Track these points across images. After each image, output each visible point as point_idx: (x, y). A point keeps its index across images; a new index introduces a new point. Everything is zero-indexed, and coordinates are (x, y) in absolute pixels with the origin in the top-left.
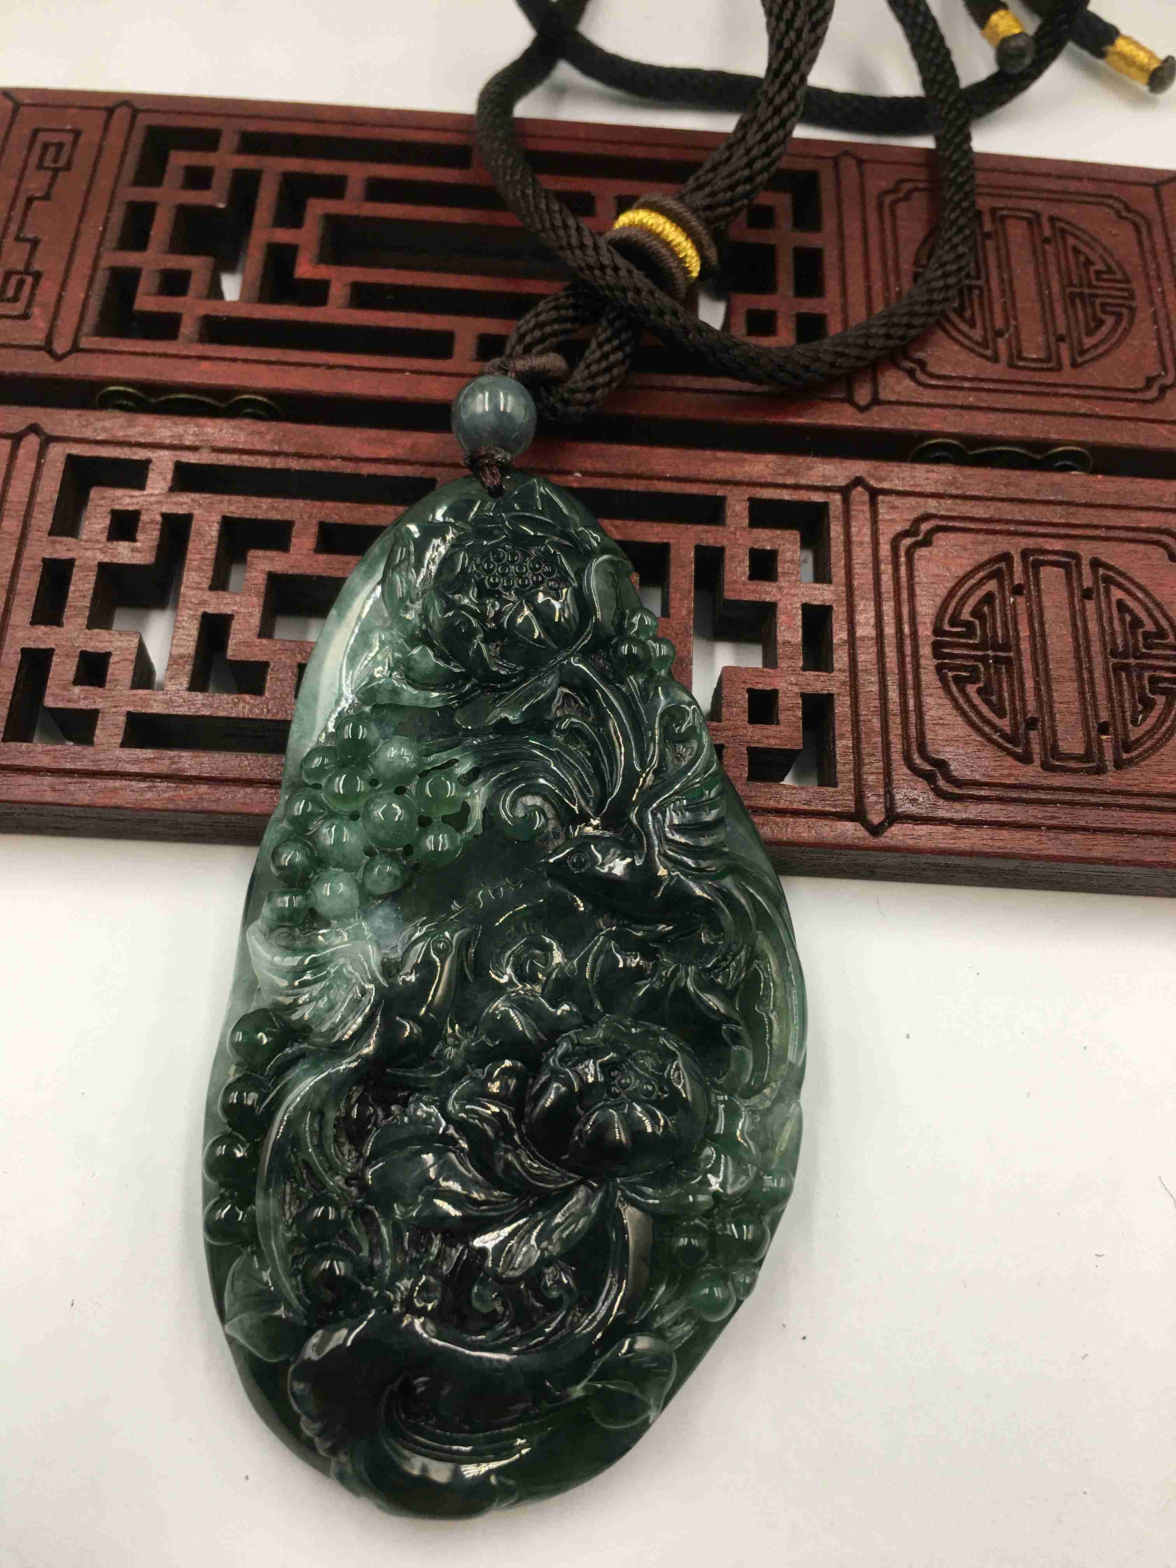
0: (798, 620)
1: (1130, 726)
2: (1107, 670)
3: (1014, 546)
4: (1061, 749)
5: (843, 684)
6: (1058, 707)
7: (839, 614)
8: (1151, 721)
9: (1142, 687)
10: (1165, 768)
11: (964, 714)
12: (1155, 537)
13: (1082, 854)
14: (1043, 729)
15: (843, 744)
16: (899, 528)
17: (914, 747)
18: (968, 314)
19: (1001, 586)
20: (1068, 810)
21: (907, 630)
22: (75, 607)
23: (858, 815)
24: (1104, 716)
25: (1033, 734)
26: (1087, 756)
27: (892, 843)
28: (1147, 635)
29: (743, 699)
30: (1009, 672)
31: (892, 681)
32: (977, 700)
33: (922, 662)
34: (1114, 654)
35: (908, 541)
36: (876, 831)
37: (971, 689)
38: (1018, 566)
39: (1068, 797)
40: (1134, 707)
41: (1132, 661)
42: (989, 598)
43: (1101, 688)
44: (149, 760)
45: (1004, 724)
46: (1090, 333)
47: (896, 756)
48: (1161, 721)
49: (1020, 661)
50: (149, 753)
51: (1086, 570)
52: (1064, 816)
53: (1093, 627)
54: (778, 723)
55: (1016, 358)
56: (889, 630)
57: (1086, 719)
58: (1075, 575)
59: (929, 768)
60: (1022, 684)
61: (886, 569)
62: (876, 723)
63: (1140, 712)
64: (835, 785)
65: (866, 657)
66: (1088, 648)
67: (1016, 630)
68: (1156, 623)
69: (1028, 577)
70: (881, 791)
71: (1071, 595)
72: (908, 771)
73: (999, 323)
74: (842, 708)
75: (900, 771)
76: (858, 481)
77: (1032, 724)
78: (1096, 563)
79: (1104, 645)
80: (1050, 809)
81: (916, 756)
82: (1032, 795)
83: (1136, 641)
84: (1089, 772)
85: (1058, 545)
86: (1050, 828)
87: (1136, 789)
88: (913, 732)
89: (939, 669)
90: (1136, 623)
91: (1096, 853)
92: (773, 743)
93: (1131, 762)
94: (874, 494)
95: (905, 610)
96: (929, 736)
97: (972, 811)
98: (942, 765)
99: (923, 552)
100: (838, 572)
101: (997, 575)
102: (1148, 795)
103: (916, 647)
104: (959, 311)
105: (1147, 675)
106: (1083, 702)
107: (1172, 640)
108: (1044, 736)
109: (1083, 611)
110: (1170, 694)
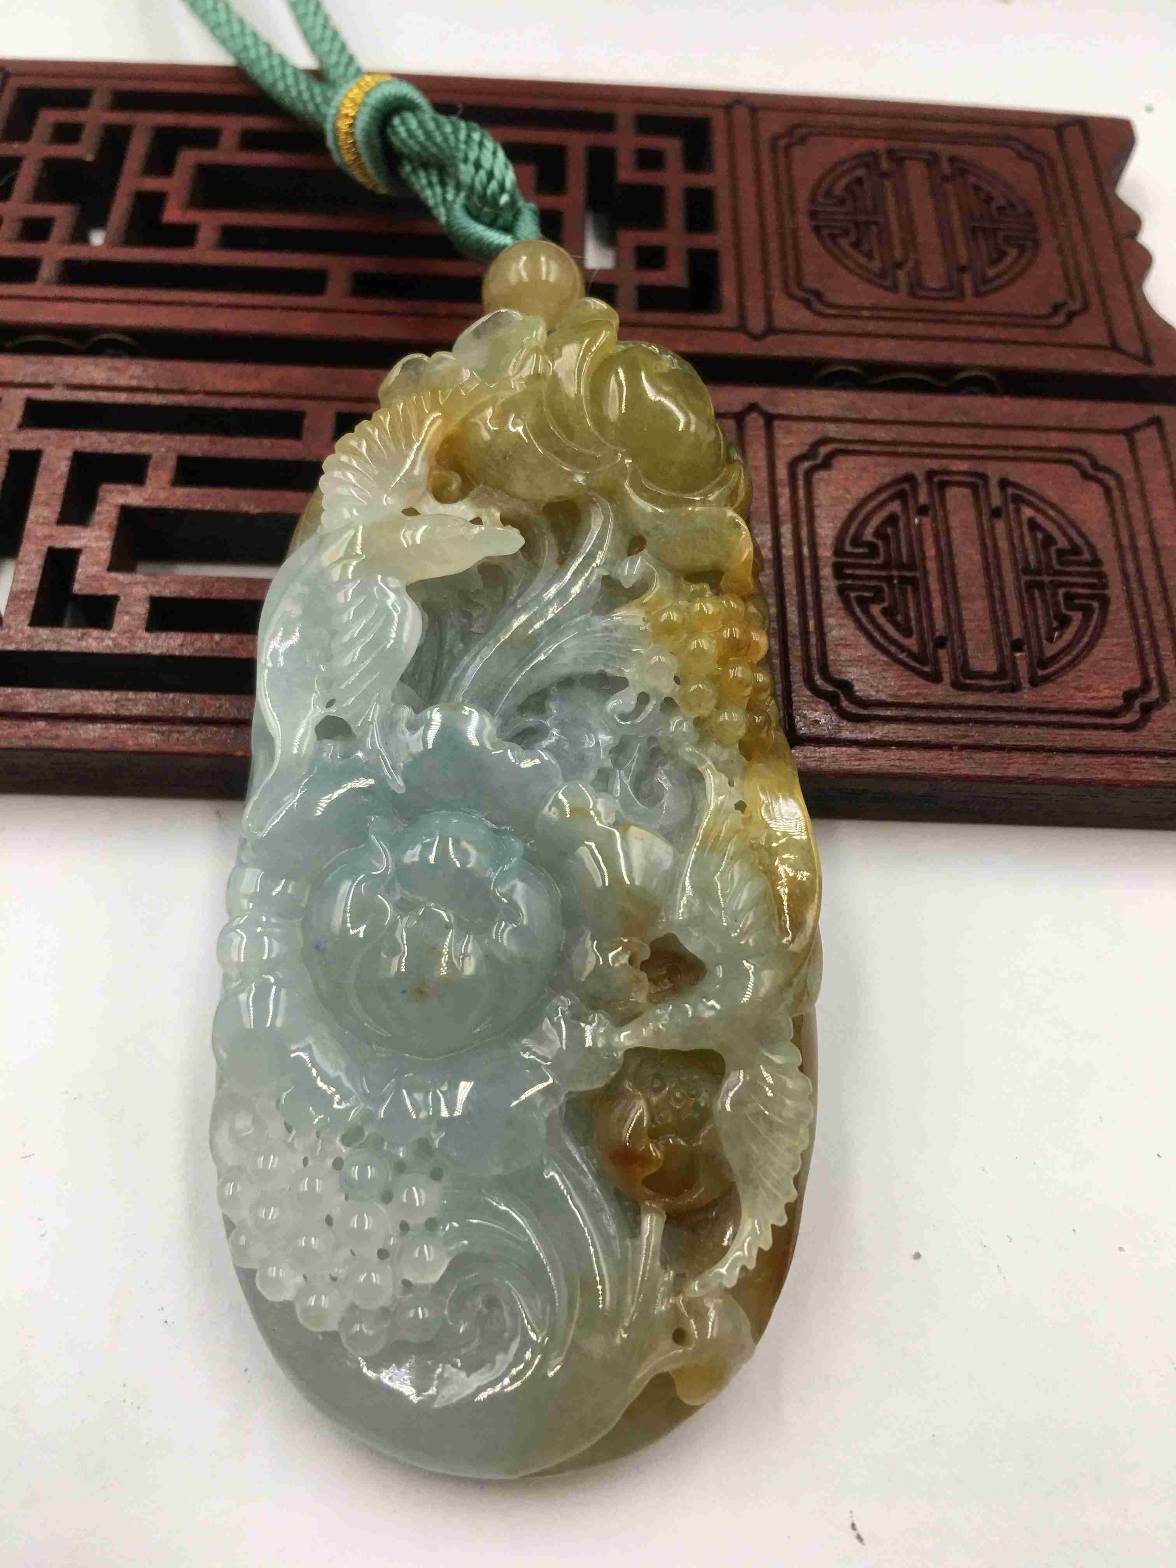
1: (1045, 642)
2: (1019, 589)
6: (967, 625)
8: (1068, 638)
9: (1057, 604)
10: (1083, 683)
11: (867, 633)
12: (1066, 456)
13: (997, 773)
14: (953, 648)
16: (796, 451)
17: (815, 669)
18: (865, 247)
20: (980, 728)
24: (1017, 633)
26: (1001, 673)
28: (1060, 553)
30: (916, 591)
32: (882, 620)
33: (823, 583)
34: (1026, 570)
35: (806, 465)
37: (876, 609)
39: (980, 715)
40: (1049, 624)
41: (1046, 578)
42: (892, 519)
43: (1013, 605)
47: (797, 679)
48: (1077, 637)
51: (994, 490)
52: (976, 735)
53: (1004, 547)
55: (916, 286)
56: (788, 552)
57: (998, 637)
58: (982, 495)
59: (831, 689)
60: (929, 604)
63: (1055, 630)
66: (998, 567)
67: (922, 551)
68: (1070, 540)
69: (933, 497)
71: (979, 515)
72: (808, 693)
73: (898, 254)
76: (753, 407)
77: (941, 643)
78: (1004, 484)
79: (1015, 563)
80: (962, 728)
82: (943, 714)
83: (1049, 559)
84: (1002, 690)
85: (964, 466)
86: (962, 747)
87: (1053, 706)
88: (814, 652)
90: (1049, 540)
91: (1012, 772)
93: (1046, 679)
94: (770, 419)
95: (804, 532)
96: (831, 657)
97: (879, 732)
98: (846, 687)
99: (822, 474)
101: (901, 496)
102: (1067, 712)
103: (816, 570)
104: (856, 245)
105: (1061, 591)
106: (995, 620)
107: (1086, 556)
108: (953, 655)
109: (992, 530)
110: (1087, 611)
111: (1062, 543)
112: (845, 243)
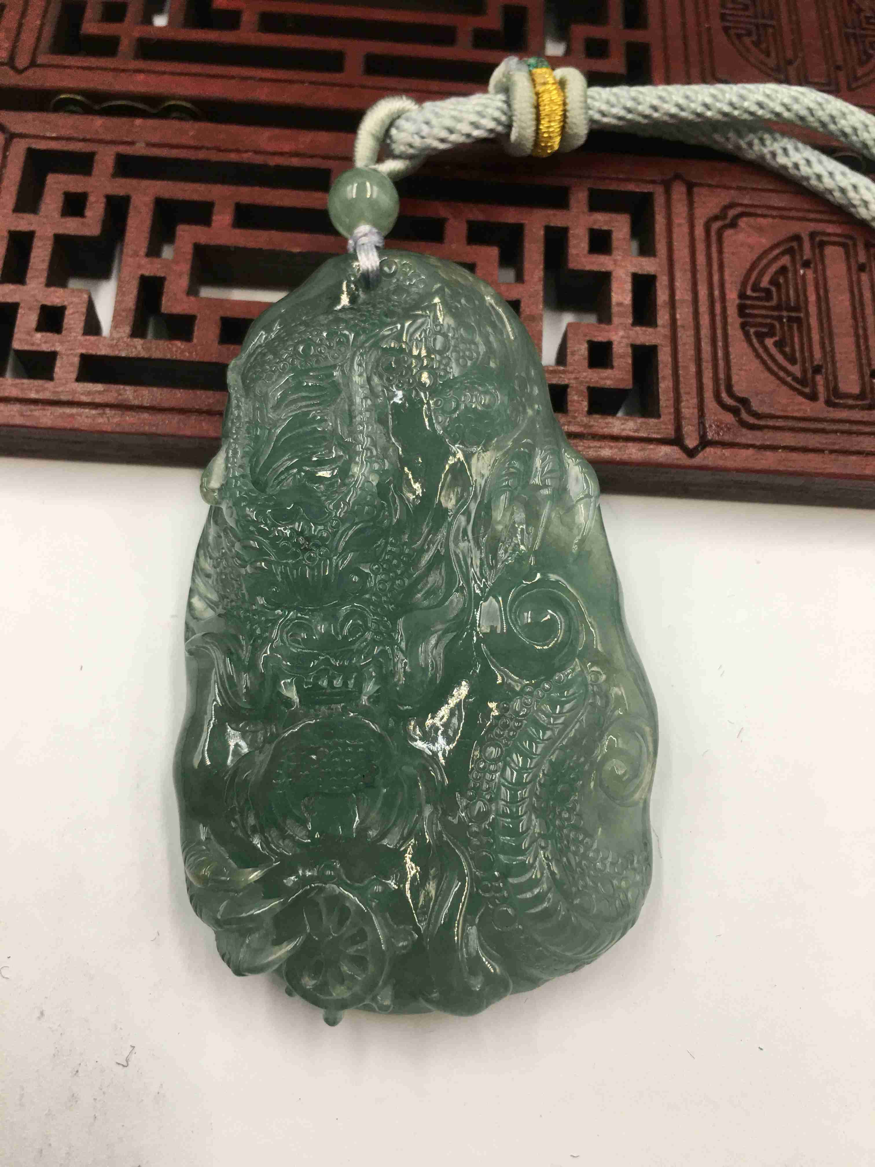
0: (628, 286)
3: (804, 229)
4: (841, 390)
5: (665, 336)
7: (662, 283)
15: (665, 385)
19: (793, 261)
21: (717, 293)
22: (36, 270)
23: (677, 441)
25: (820, 379)
27: (705, 463)
29: (583, 349)
31: (705, 334)
36: (691, 453)
38: (807, 245)
44: (100, 393)
45: (796, 370)
46: (862, 63)
49: (808, 320)
50: (99, 387)
54: (612, 367)
61: (700, 247)
62: (693, 369)
64: (659, 416)
65: (683, 314)
70: (696, 422)
74: (664, 357)
75: (711, 406)
81: (724, 395)
89: (743, 326)
92: (609, 383)
100: (661, 247)
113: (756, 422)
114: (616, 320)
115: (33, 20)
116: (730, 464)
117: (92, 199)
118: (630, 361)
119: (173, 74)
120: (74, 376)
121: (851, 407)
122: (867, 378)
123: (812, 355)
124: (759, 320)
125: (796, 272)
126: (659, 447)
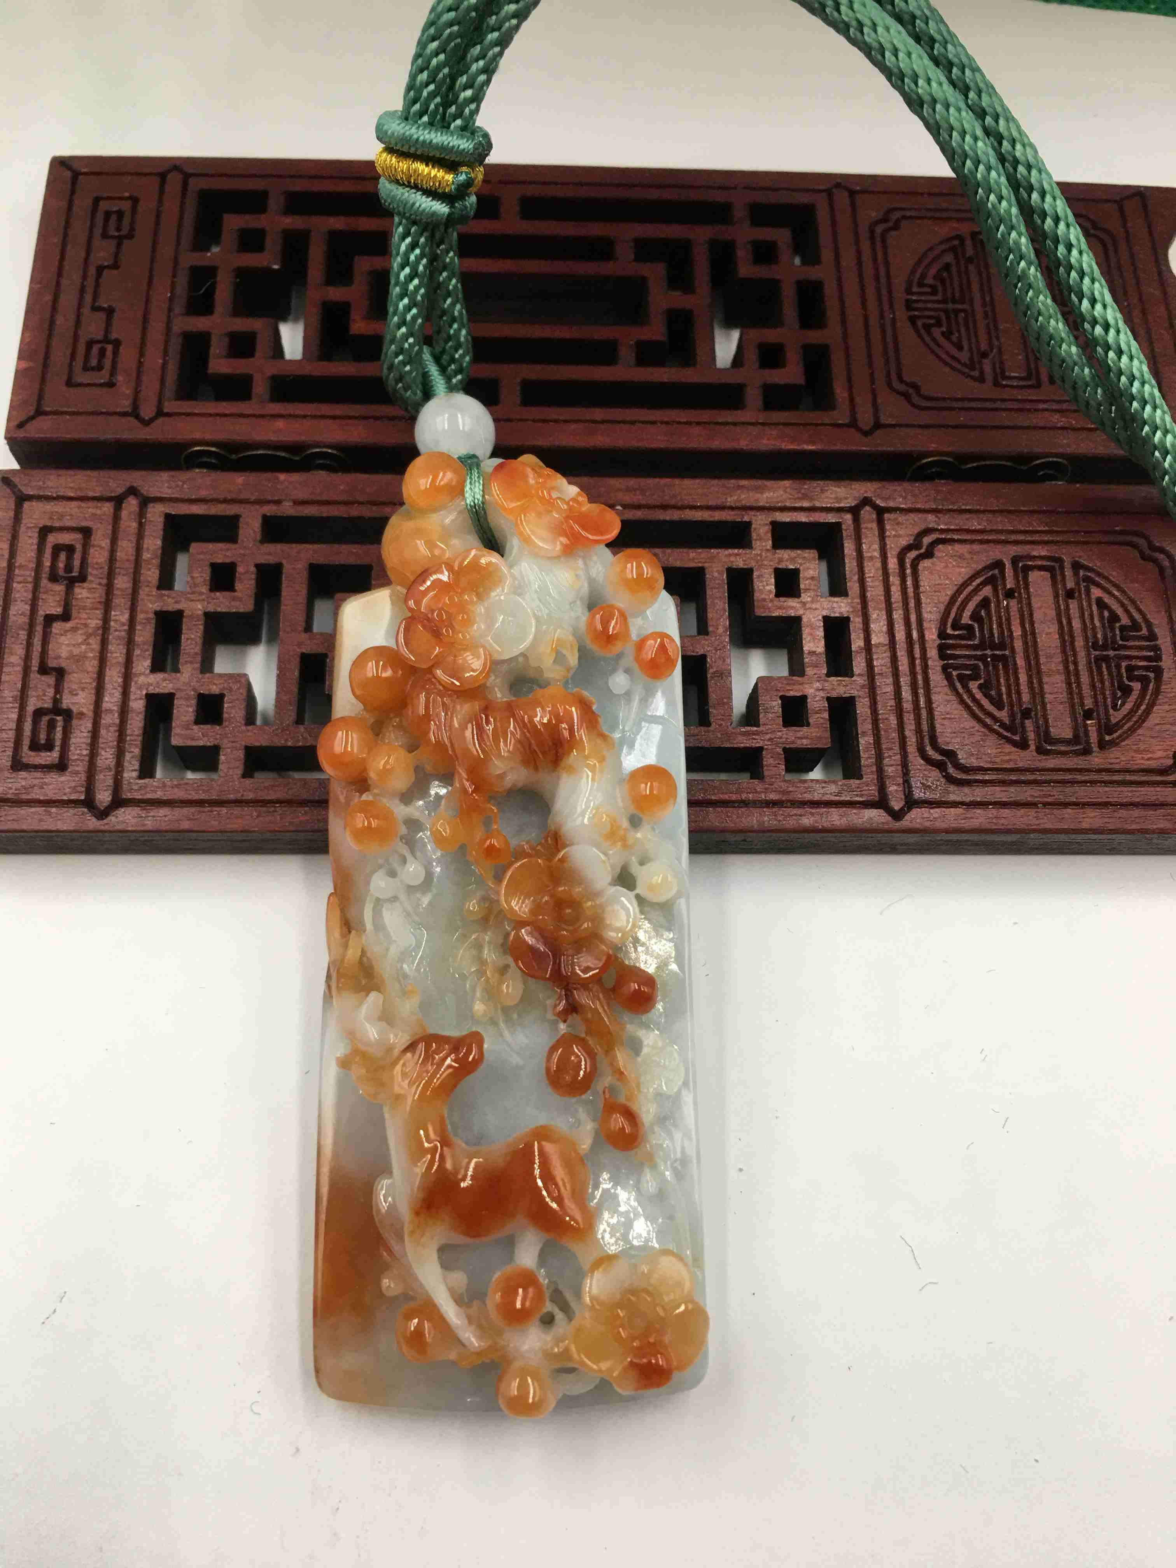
0: (820, 633)
1: (1111, 711)
2: (1089, 663)
3: (1004, 554)
4: (1052, 734)
5: (863, 687)
6: (1048, 697)
7: (856, 623)
8: (1128, 706)
9: (1119, 675)
10: (1141, 746)
11: (967, 707)
12: (1129, 538)
13: (1073, 826)
15: (865, 741)
16: (904, 542)
17: (927, 741)
18: (954, 338)
19: (995, 590)
20: (1061, 788)
21: (915, 634)
22: (188, 654)
23: (881, 803)
24: (1089, 703)
25: (1028, 724)
26: (1076, 740)
27: (911, 826)
28: (1123, 628)
29: (776, 706)
30: (1005, 667)
31: (905, 681)
32: (979, 695)
33: (930, 663)
34: (1095, 646)
35: (913, 554)
36: (897, 816)
37: (974, 685)
39: (1061, 777)
40: (1114, 694)
41: (1111, 653)
42: (985, 603)
43: (1085, 678)
44: (267, 787)
45: (1003, 715)
47: (912, 749)
48: (1137, 706)
49: (1014, 658)
50: (268, 782)
51: (1068, 573)
52: (1057, 793)
53: (1076, 624)
54: (808, 725)
55: (1000, 376)
56: (900, 636)
57: (1072, 706)
59: (940, 758)
60: (1017, 679)
61: (894, 580)
62: (893, 721)
63: (1119, 698)
64: (860, 777)
65: (881, 661)
67: (1010, 631)
68: (1131, 616)
69: (1018, 582)
70: (900, 781)
71: (1056, 596)
72: (922, 762)
73: (984, 346)
74: (862, 708)
75: (916, 762)
76: (866, 501)
77: (1026, 714)
78: (1077, 566)
79: (1086, 639)
80: (1046, 789)
81: (928, 748)
82: (1031, 777)
83: (1114, 635)
84: (1077, 753)
85: (1043, 551)
86: (1045, 804)
87: (1117, 767)
88: (925, 727)
89: (945, 669)
91: (1085, 825)
92: (805, 743)
93: (1113, 743)
94: (880, 512)
95: (913, 618)
96: (939, 729)
97: (978, 794)
98: (951, 755)
99: (925, 563)
100: (853, 586)
101: (991, 581)
102: (1128, 771)
103: (924, 650)
104: (947, 335)
105: (1124, 664)
106: (1070, 692)
107: (1144, 631)
108: (1037, 727)
109: (1067, 608)
110: (1144, 681)
111: (1125, 620)
112: (937, 332)
113: (964, 777)
114: (809, 671)
115: (154, 359)
116: (939, 825)
117: (240, 569)
118: (826, 715)
119: (314, 417)
120: (240, 772)
121: (1064, 753)
122: (1080, 720)
123: (1020, 699)
124: (960, 661)
125: (998, 605)
126: (863, 811)
